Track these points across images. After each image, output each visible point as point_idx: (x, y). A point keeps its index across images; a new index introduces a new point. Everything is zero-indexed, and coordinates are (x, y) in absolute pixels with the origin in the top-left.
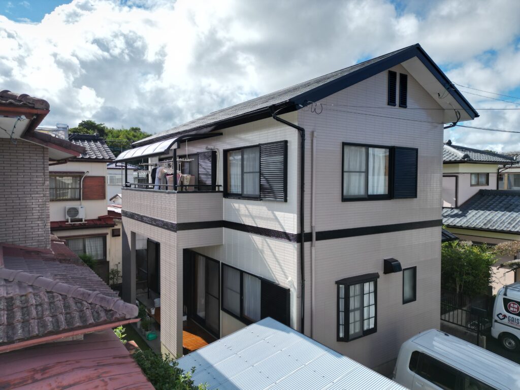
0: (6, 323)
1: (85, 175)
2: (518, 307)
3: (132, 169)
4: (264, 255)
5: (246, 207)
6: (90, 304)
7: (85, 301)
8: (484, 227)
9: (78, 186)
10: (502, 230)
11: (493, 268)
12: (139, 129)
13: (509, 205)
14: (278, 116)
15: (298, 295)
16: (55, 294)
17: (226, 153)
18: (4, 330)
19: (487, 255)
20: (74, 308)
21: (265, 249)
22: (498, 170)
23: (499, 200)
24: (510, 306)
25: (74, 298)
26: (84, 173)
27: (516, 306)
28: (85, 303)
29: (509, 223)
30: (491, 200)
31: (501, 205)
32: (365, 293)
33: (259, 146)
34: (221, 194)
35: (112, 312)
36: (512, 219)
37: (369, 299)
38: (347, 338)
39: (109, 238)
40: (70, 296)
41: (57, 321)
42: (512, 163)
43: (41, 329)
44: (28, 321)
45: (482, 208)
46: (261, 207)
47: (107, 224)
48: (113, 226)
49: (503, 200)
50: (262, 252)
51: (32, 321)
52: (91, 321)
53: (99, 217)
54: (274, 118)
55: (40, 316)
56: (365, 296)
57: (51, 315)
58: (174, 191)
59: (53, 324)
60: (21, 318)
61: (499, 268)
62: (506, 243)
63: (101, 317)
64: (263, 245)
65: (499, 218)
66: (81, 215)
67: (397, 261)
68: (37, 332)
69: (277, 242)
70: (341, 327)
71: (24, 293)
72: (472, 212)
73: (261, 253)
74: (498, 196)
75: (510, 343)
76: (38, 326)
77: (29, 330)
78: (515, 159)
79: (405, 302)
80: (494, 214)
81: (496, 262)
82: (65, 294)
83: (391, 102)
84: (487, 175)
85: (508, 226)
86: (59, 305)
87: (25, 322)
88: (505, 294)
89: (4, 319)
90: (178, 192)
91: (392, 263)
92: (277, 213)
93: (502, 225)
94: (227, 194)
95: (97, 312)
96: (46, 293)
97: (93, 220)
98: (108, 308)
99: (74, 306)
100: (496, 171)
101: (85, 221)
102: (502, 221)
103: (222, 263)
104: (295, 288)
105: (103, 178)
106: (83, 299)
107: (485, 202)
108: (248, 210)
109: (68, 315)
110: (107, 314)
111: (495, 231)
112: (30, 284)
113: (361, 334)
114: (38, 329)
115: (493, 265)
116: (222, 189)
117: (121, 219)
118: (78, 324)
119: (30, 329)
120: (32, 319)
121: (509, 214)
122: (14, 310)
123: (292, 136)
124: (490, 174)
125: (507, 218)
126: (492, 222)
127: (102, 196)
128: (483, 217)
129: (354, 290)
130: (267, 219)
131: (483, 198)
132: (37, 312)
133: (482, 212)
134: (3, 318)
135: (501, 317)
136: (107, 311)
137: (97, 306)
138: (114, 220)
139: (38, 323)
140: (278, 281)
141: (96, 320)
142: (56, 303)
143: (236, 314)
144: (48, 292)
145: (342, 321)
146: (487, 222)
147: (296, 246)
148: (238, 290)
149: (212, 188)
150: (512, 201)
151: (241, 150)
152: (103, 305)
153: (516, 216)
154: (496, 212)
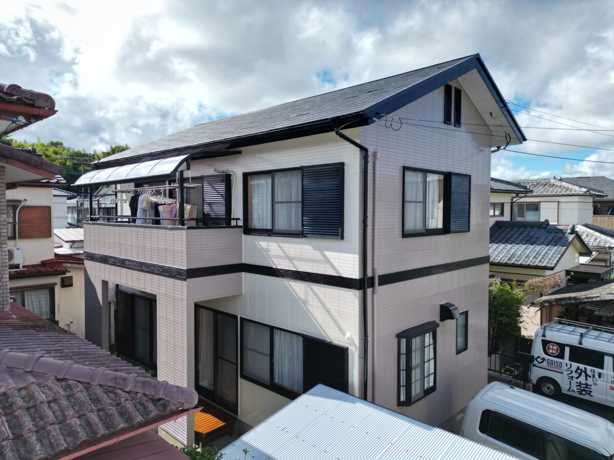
0: (11, 436)
1: (23, 204)
2: (557, 348)
3: (64, 196)
4: (308, 306)
5: (280, 247)
6: (127, 392)
7: (120, 389)
8: (509, 262)
9: (11, 220)
10: (529, 265)
11: (523, 307)
12: (62, 144)
13: (529, 237)
14: (341, 131)
15: (359, 355)
16: (71, 382)
17: (246, 176)
18: (11, 448)
19: (518, 292)
20: (109, 401)
21: (310, 300)
22: (512, 199)
23: (518, 232)
24: (549, 349)
25: (101, 386)
26: (20, 201)
27: (555, 348)
28: (119, 391)
29: (534, 257)
30: (509, 232)
31: (521, 237)
32: (426, 346)
33: (301, 169)
34: (241, 230)
35: (161, 402)
36: (536, 252)
37: (429, 353)
38: (409, 402)
39: (58, 289)
40: (96, 384)
41: (89, 424)
42: (527, 192)
43: (69, 439)
44: (44, 428)
45: (503, 242)
46: (302, 246)
47: (56, 271)
48: (65, 274)
49: (522, 233)
50: (305, 302)
51: (50, 428)
52: (139, 419)
53: (42, 262)
54: (336, 133)
55: (61, 418)
56: (426, 348)
57: (77, 416)
58: (180, 226)
59: (85, 429)
60: (33, 425)
61: (530, 306)
62: (537, 279)
63: (151, 411)
64: (306, 293)
65: (523, 251)
66: (18, 260)
67: (454, 305)
68: (66, 446)
69: (327, 289)
70: (402, 388)
71: (23, 385)
72: (493, 245)
73: (303, 304)
74: (516, 228)
75: (548, 388)
76: (62, 434)
77: (51, 443)
78: (528, 188)
79: (458, 352)
80: (516, 248)
81: (525, 300)
82: (88, 381)
83: (447, 120)
84: (503, 204)
85: (534, 261)
86: (84, 399)
87: (41, 431)
88: (544, 336)
89: (7, 430)
90: (188, 228)
91: (450, 308)
92: (327, 253)
93: (527, 259)
94: (248, 230)
95: (143, 405)
96: (56, 382)
97: (33, 266)
98: (156, 397)
99: (106, 399)
100: (510, 201)
101: (24, 267)
102: (526, 255)
103: (241, 318)
104: (356, 346)
105: (48, 209)
106: (116, 386)
107: (503, 234)
108: (282, 250)
109: (101, 412)
110: (155, 405)
111: (521, 266)
112: (29, 370)
113: (422, 395)
114: (65, 440)
115: (521, 303)
116: (241, 223)
117: (83, 264)
118: (122, 425)
119: (53, 440)
120: (50, 424)
121: (532, 247)
122: (16, 413)
123: (351, 158)
124: (505, 204)
125: (530, 252)
126: (517, 257)
127: (47, 233)
128: (505, 251)
129: (416, 342)
130: (313, 261)
131: (501, 230)
132: (53, 412)
133: (504, 245)
134: (3, 429)
135: (539, 360)
136: (155, 401)
137: (139, 395)
138: (64, 265)
139: (60, 429)
140: (329, 338)
141: (145, 416)
142: (76, 395)
143: (264, 382)
144: (58, 380)
145: (403, 382)
146: (511, 257)
147: (358, 294)
148: (268, 351)
149: (226, 221)
150: (532, 233)
151: (270, 173)
152: (147, 393)
153: (540, 250)
154: (518, 246)
